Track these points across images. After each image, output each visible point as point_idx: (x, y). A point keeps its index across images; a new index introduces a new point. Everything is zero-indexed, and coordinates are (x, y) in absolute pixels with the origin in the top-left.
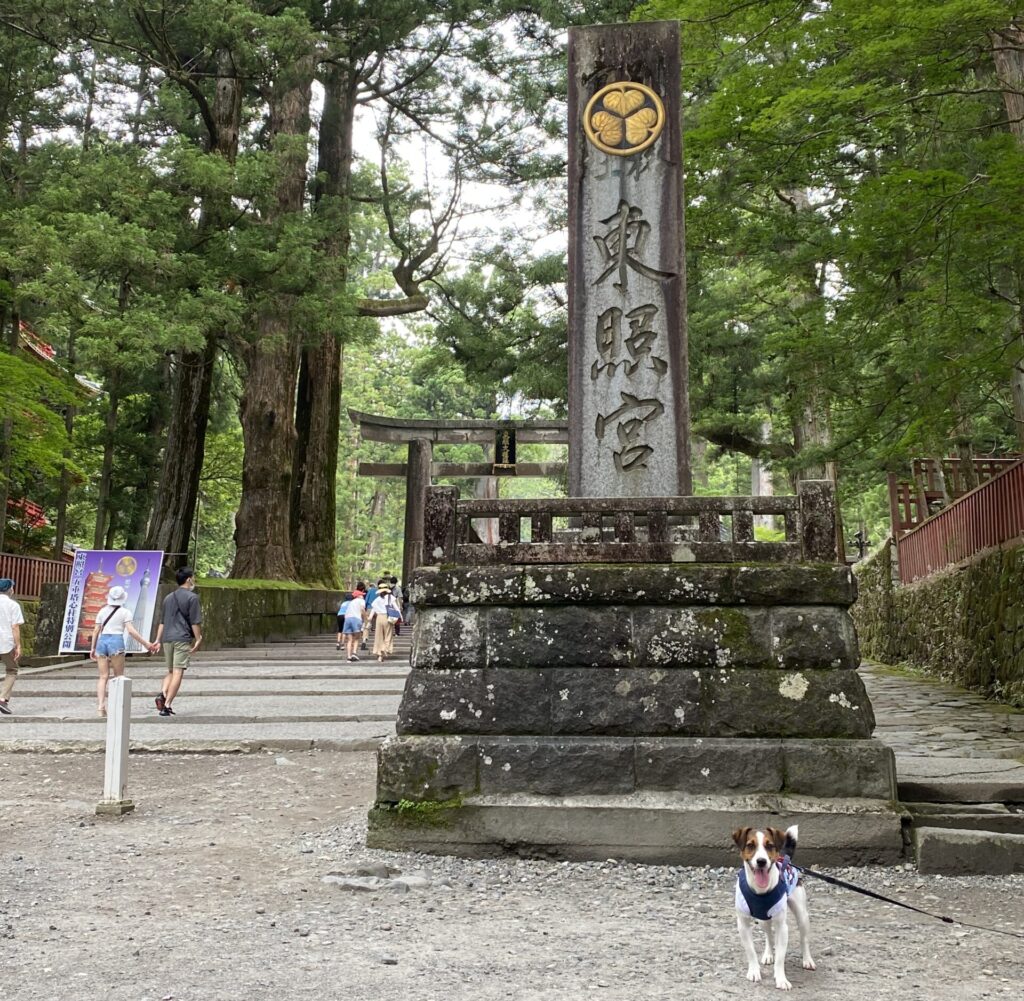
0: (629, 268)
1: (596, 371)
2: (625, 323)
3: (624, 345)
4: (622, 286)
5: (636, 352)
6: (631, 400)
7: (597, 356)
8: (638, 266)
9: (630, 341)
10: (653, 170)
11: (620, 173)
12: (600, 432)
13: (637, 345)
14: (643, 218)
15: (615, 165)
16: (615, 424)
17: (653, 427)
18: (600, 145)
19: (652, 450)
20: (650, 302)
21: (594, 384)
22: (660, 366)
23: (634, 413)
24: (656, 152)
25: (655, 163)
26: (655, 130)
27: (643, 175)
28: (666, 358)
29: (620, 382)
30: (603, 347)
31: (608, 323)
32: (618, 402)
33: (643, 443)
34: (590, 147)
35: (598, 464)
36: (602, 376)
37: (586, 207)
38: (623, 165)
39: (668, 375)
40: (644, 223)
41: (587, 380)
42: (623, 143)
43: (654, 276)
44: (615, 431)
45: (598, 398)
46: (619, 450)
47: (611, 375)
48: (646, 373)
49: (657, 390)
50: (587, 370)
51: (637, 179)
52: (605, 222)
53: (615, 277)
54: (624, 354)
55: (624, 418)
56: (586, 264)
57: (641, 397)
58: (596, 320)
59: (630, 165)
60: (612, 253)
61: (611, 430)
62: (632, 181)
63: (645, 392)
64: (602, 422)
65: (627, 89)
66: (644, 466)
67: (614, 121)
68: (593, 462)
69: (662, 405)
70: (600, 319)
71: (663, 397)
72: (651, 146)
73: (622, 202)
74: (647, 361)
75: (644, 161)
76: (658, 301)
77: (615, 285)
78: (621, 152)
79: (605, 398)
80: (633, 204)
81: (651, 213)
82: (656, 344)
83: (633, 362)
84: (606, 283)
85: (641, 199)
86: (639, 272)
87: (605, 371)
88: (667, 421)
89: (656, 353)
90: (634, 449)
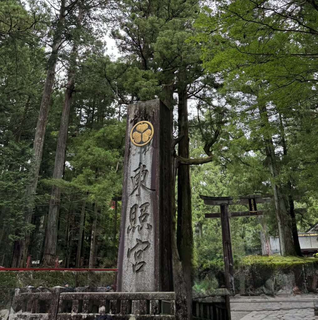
0: (141, 188)
1: (129, 230)
2: (139, 210)
3: (138, 219)
4: (138, 195)
5: (142, 222)
6: (139, 242)
7: (130, 224)
8: (144, 187)
9: (140, 217)
10: (150, 151)
11: (140, 153)
12: (128, 256)
13: (143, 219)
14: (146, 169)
15: (139, 150)
16: (134, 252)
17: (146, 254)
18: (134, 143)
19: (146, 264)
20: (147, 201)
21: (128, 236)
22: (150, 227)
24: (151, 144)
25: (151, 148)
26: (151, 137)
27: (147, 153)
28: (152, 224)
29: (136, 235)
30: (132, 220)
31: (134, 210)
32: (135, 243)
33: (143, 260)
34: (132, 144)
35: (128, 269)
36: (131, 232)
37: (129, 166)
38: (141, 150)
39: (152, 231)
40: (147, 171)
41: (126, 234)
43: (149, 191)
44: (134, 255)
45: (129, 241)
46: (134, 263)
47: (134, 232)
48: (145, 231)
49: (148, 238)
50: (126, 230)
51: (145, 154)
52: (135, 171)
53: (136, 192)
54: (138, 223)
55: (137, 250)
56: (128, 188)
57: (143, 241)
58: (130, 210)
59: (143, 150)
60: (136, 183)
61: (132, 255)
63: (144, 239)
64: (130, 251)
65: (143, 123)
66: (143, 270)
68: (125, 269)
69: (150, 244)
70: (132, 209)
71: (151, 241)
72: (150, 142)
73: (140, 163)
75: (147, 148)
76: (149, 201)
78: (140, 145)
79: (131, 241)
80: (143, 164)
81: (149, 167)
82: (149, 218)
83: (141, 226)
84: (134, 194)
85: (146, 162)
86: (145, 189)
87: (132, 230)
88: (151, 251)
89: (148, 222)
90: (140, 263)
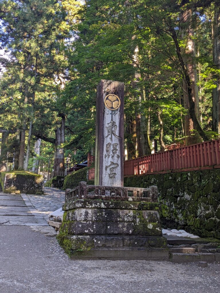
0: (113, 135)
1: (106, 156)
2: (112, 146)
3: (111, 151)
4: (111, 138)
5: (113, 153)
6: (113, 163)
7: (106, 153)
8: (114, 135)
9: (113, 150)
10: (118, 114)
11: (111, 114)
12: (106, 169)
14: (116, 124)
15: (110, 112)
16: (109, 168)
17: (116, 170)
18: (108, 107)
19: (116, 174)
20: (116, 143)
21: (105, 159)
22: (118, 157)
23: (113, 166)
24: (119, 110)
25: (118, 113)
26: (119, 106)
27: (116, 115)
28: (119, 155)
29: (110, 159)
30: (107, 151)
32: (110, 163)
33: (114, 173)
34: (105, 107)
35: (106, 176)
36: (107, 157)
37: (104, 120)
38: (112, 112)
39: (120, 158)
40: (116, 125)
41: (104, 158)
42: (112, 108)
43: (117, 137)
44: (109, 169)
45: (106, 162)
46: (110, 173)
47: (109, 157)
48: (115, 157)
49: (117, 162)
50: (104, 156)
51: (115, 116)
52: (108, 124)
53: (110, 136)
54: (111, 153)
55: (111, 167)
56: (104, 133)
57: (114, 163)
58: (106, 145)
59: (113, 112)
60: (109, 131)
61: (108, 169)
62: (114, 116)
63: (115, 162)
64: (106, 167)
65: (113, 96)
66: (114, 177)
67: (110, 102)
68: (104, 176)
69: (118, 165)
70: (107, 145)
71: (119, 163)
72: (118, 109)
73: (112, 120)
74: (116, 155)
75: (116, 112)
76: (118, 143)
77: (110, 138)
78: (112, 109)
79: (107, 162)
80: (114, 121)
81: (117, 124)
82: (118, 152)
83: (113, 155)
84: (108, 137)
85: (115, 120)
86: (115, 136)
87: (107, 156)
88: (119, 168)
89: (117, 153)
90: (112, 174)
